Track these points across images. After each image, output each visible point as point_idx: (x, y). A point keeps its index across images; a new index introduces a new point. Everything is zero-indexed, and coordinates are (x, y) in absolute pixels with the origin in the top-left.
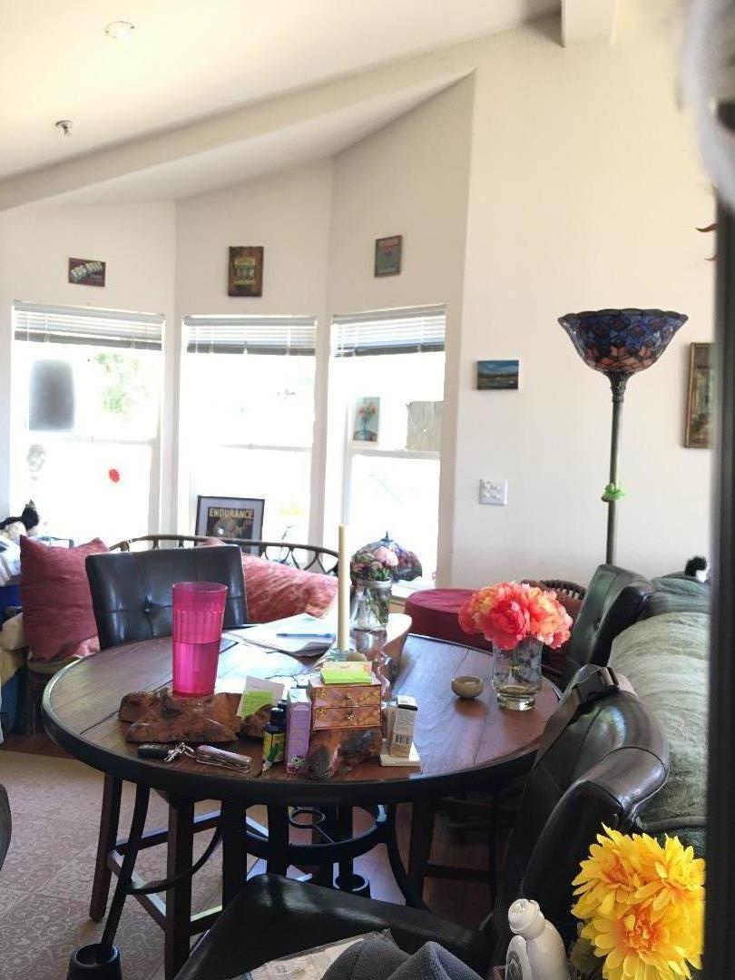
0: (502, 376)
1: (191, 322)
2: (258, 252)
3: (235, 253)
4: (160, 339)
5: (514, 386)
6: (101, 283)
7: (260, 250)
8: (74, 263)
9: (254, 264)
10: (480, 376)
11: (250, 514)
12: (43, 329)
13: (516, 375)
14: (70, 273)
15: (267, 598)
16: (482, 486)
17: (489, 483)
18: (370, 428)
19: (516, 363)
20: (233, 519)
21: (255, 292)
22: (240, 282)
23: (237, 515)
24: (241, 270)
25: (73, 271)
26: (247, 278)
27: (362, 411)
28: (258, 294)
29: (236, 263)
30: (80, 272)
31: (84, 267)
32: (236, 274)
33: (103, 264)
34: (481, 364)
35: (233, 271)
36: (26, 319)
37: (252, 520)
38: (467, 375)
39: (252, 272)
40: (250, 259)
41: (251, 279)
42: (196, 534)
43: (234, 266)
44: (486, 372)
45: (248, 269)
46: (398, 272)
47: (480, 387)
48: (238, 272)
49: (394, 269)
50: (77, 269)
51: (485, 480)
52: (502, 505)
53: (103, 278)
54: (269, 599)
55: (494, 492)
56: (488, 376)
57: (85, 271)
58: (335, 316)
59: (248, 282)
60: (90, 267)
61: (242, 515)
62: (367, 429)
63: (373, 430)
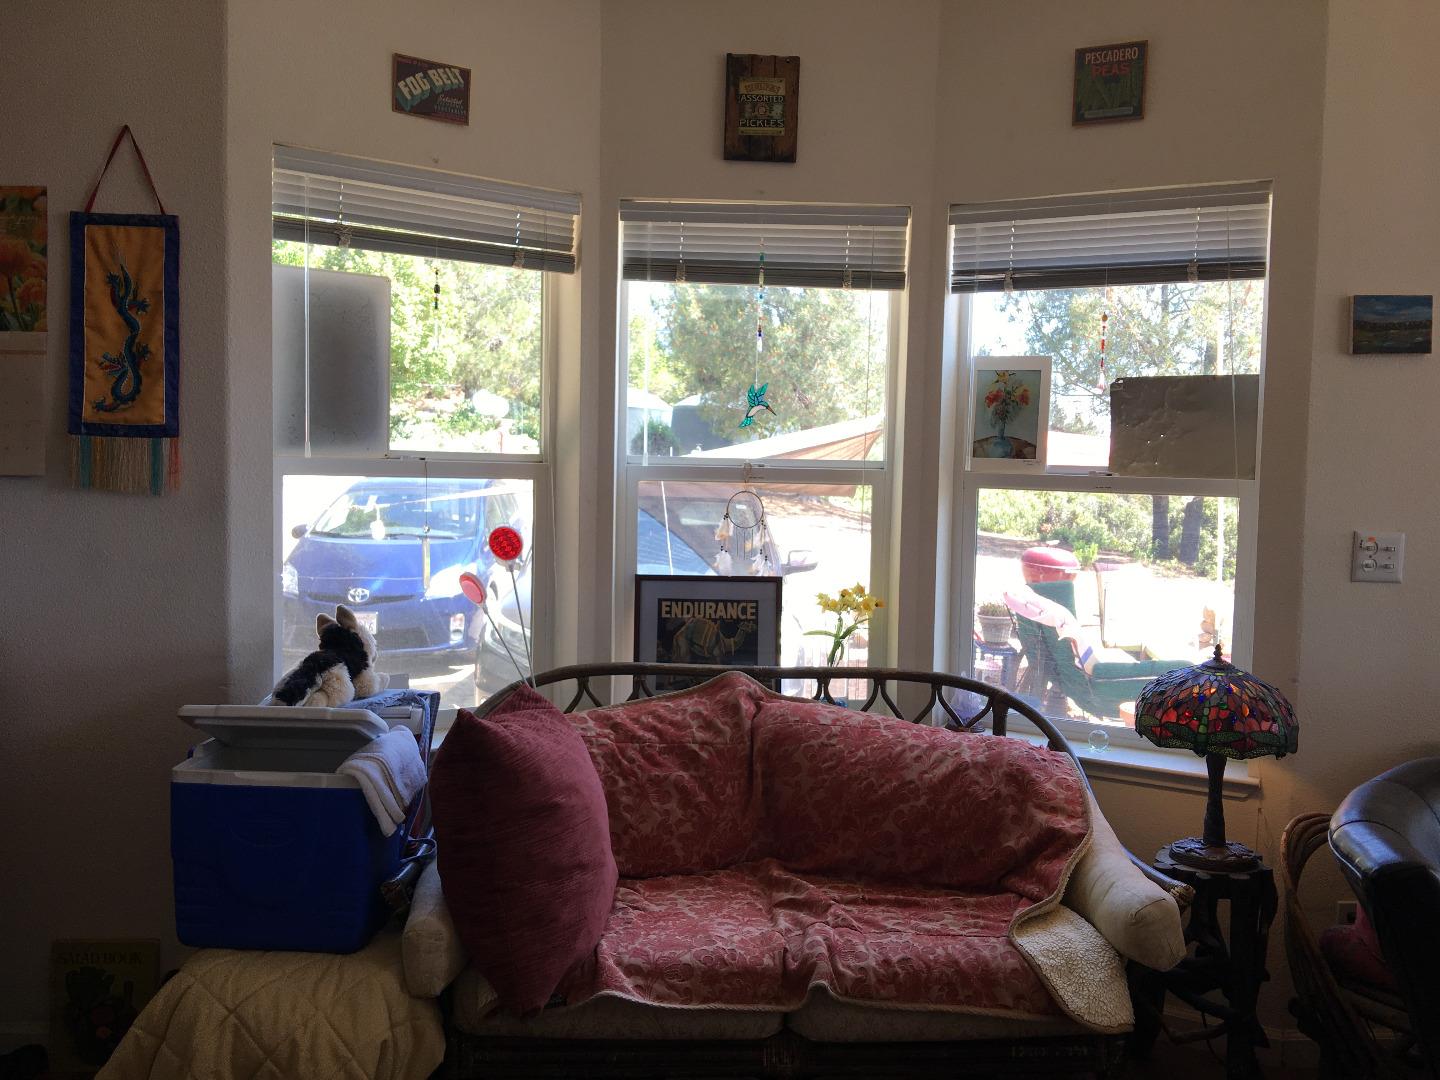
0: (1400, 326)
1: (637, 214)
2: (788, 68)
3: (738, 68)
4: (569, 248)
5: (1425, 348)
6: (460, 116)
7: (794, 63)
8: (404, 67)
9: (782, 92)
10: (1359, 325)
11: (749, 611)
12: (335, 215)
13: (1428, 324)
14: (396, 89)
15: (918, 798)
16: (1356, 543)
17: (1371, 539)
18: (1015, 430)
19: (1427, 301)
20: (715, 620)
21: (779, 151)
22: (752, 130)
23: (721, 613)
24: (754, 106)
25: (401, 84)
26: (767, 122)
27: (992, 399)
28: (790, 157)
29: (742, 90)
30: (416, 86)
31: (426, 76)
32: (742, 112)
33: (466, 74)
34: (1361, 301)
35: (734, 105)
36: (300, 188)
37: (756, 622)
38: (1326, 324)
39: (778, 110)
40: (775, 83)
41: (776, 124)
42: (637, 657)
43: (737, 95)
44: (1371, 318)
45: (770, 103)
46: (1138, 113)
47: (1358, 350)
48: (748, 107)
49: (1129, 110)
50: (409, 80)
51: (1364, 533)
52: (1398, 582)
53: (466, 105)
54: (923, 800)
55: (1382, 559)
56: (1374, 327)
57: (428, 87)
58: (953, 206)
59: (769, 130)
60: (439, 79)
61: (734, 612)
62: (1007, 434)
63: (1025, 437)
